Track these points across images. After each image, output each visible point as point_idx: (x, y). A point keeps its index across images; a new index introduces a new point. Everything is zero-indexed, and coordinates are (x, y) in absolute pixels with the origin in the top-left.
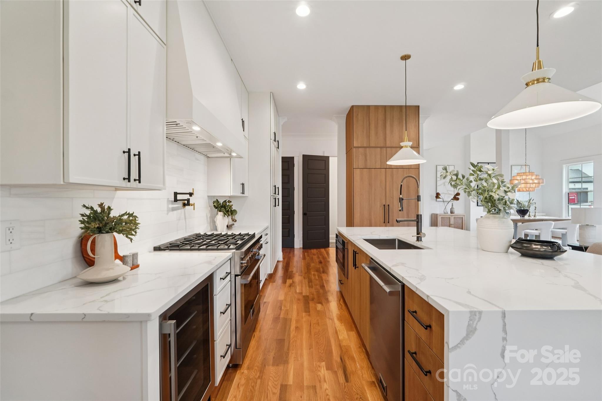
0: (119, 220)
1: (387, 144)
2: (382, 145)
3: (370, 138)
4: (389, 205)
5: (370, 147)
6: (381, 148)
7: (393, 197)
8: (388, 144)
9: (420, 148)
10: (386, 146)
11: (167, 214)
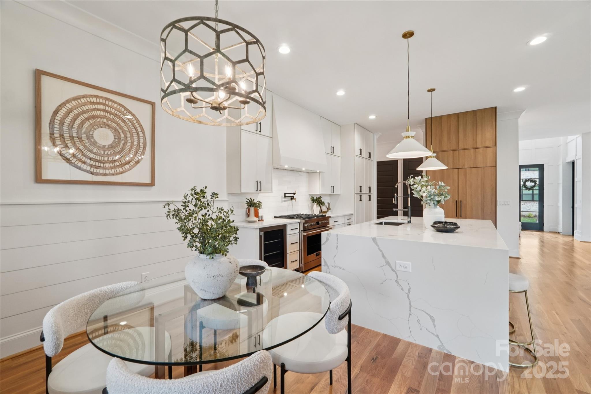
0: (256, 204)
1: (459, 147)
2: (454, 148)
3: (443, 143)
4: (461, 201)
5: (442, 151)
6: (453, 151)
7: (466, 193)
8: (461, 146)
9: (497, 148)
10: (459, 149)
11: (282, 203)
